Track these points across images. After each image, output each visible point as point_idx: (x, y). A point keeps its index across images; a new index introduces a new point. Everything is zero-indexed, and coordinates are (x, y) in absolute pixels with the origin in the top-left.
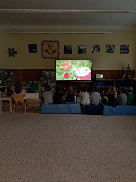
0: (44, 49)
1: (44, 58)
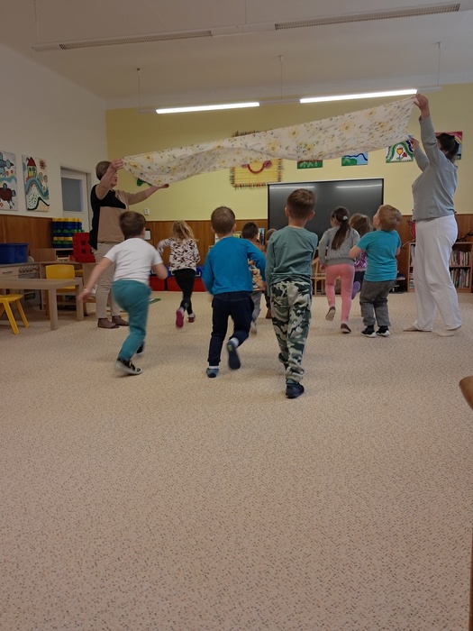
1: (236, 186)
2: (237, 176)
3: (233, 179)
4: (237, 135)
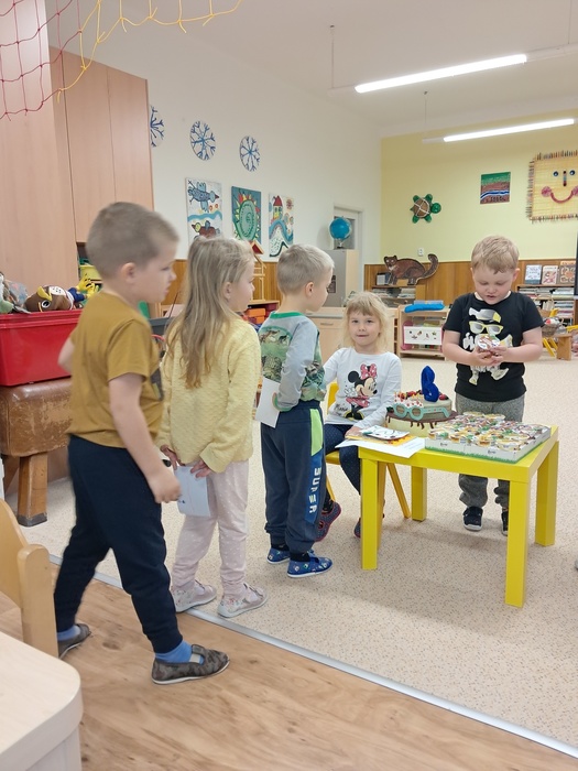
0: (539, 186)
1: (534, 219)
2: (535, 207)
3: (530, 210)
4: (539, 158)
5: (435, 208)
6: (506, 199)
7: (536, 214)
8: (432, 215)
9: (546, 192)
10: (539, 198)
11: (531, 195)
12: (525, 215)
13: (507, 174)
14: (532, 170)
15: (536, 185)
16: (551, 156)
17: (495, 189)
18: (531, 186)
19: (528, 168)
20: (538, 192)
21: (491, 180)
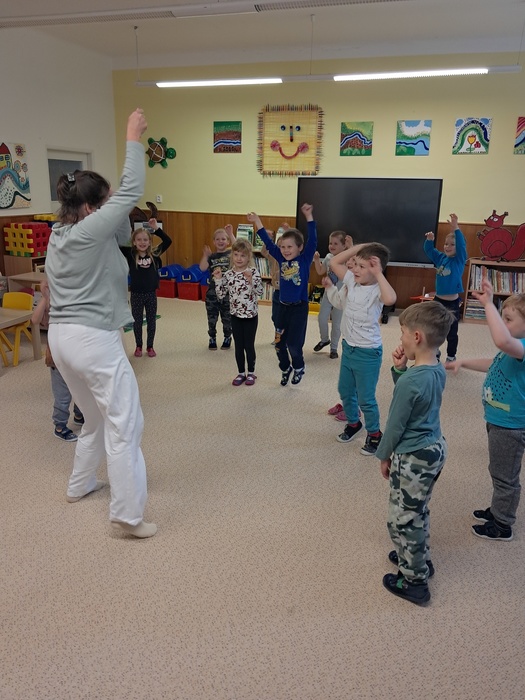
0: (269, 139)
1: (264, 174)
2: (266, 161)
3: (260, 164)
4: (267, 110)
5: (170, 154)
6: (238, 150)
7: (266, 168)
8: (167, 160)
9: (275, 146)
10: (268, 151)
11: (261, 148)
12: (256, 168)
13: (238, 123)
14: (261, 122)
15: (266, 138)
16: (279, 109)
17: (227, 139)
18: (261, 139)
19: (258, 120)
20: (267, 146)
21: (223, 129)
